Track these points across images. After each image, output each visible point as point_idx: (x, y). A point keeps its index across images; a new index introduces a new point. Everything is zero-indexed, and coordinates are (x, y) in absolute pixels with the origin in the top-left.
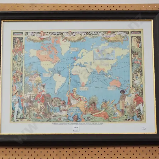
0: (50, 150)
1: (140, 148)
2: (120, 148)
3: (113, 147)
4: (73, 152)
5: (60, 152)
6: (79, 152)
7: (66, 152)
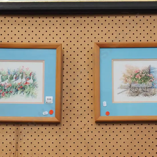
0: (53, 19)
1: (151, 17)
2: (130, 17)
3: (122, 15)
4: (78, 21)
5: (64, 21)
6: (85, 21)
7: (71, 21)
